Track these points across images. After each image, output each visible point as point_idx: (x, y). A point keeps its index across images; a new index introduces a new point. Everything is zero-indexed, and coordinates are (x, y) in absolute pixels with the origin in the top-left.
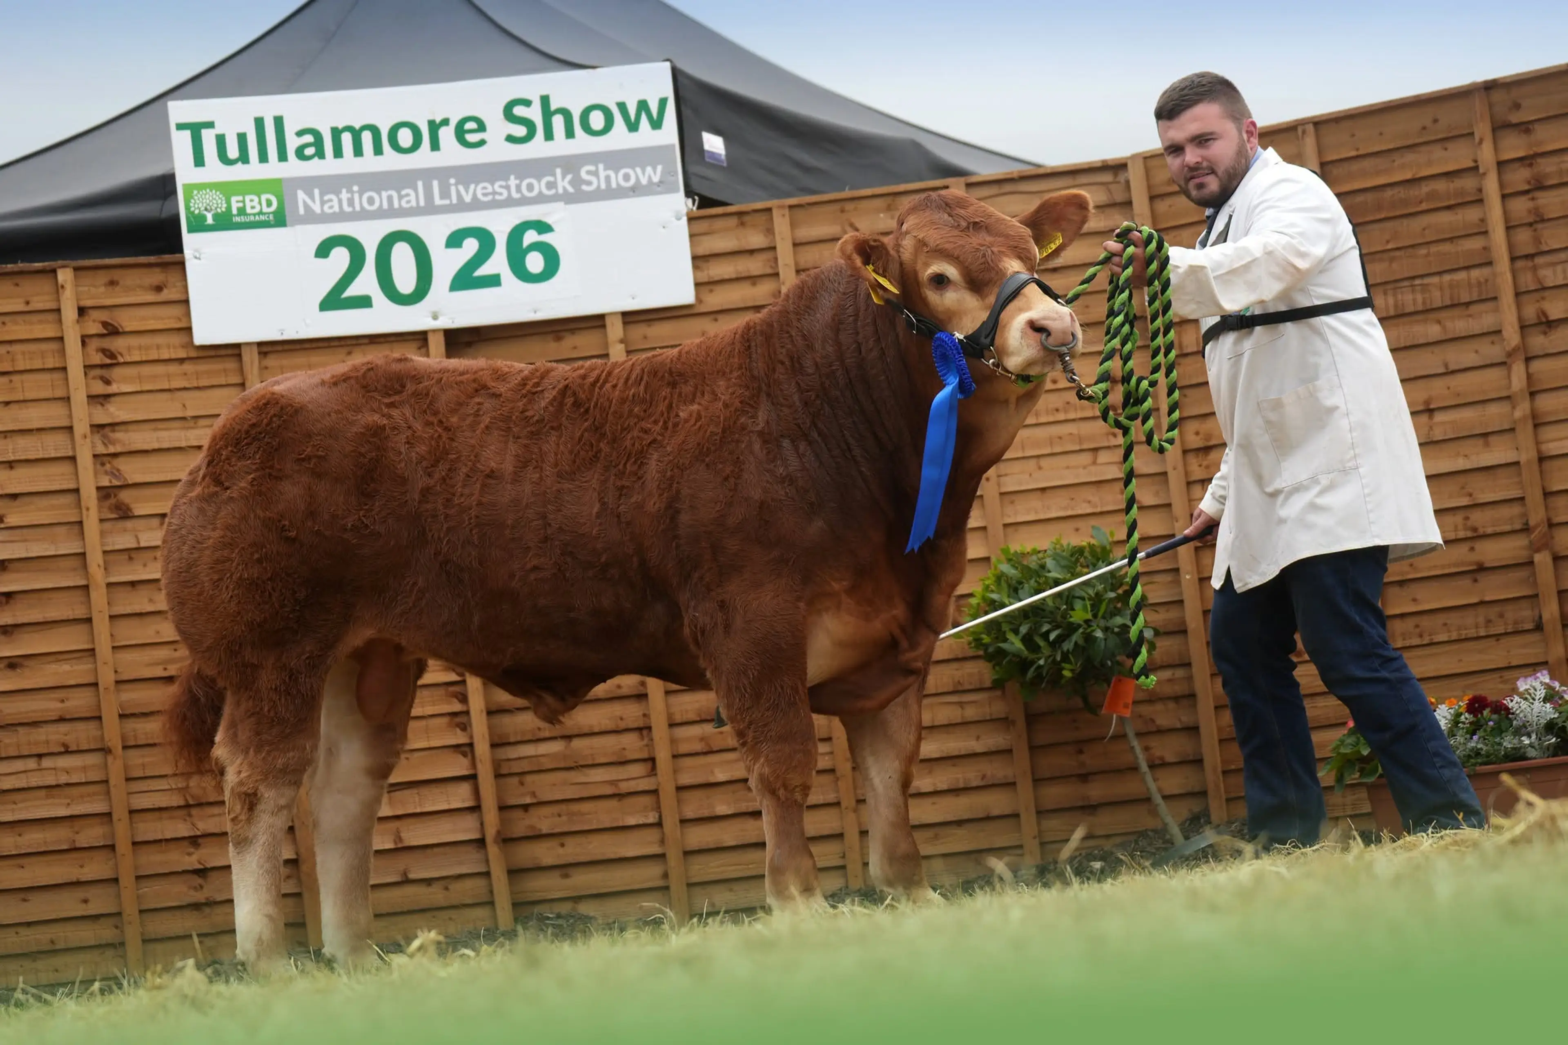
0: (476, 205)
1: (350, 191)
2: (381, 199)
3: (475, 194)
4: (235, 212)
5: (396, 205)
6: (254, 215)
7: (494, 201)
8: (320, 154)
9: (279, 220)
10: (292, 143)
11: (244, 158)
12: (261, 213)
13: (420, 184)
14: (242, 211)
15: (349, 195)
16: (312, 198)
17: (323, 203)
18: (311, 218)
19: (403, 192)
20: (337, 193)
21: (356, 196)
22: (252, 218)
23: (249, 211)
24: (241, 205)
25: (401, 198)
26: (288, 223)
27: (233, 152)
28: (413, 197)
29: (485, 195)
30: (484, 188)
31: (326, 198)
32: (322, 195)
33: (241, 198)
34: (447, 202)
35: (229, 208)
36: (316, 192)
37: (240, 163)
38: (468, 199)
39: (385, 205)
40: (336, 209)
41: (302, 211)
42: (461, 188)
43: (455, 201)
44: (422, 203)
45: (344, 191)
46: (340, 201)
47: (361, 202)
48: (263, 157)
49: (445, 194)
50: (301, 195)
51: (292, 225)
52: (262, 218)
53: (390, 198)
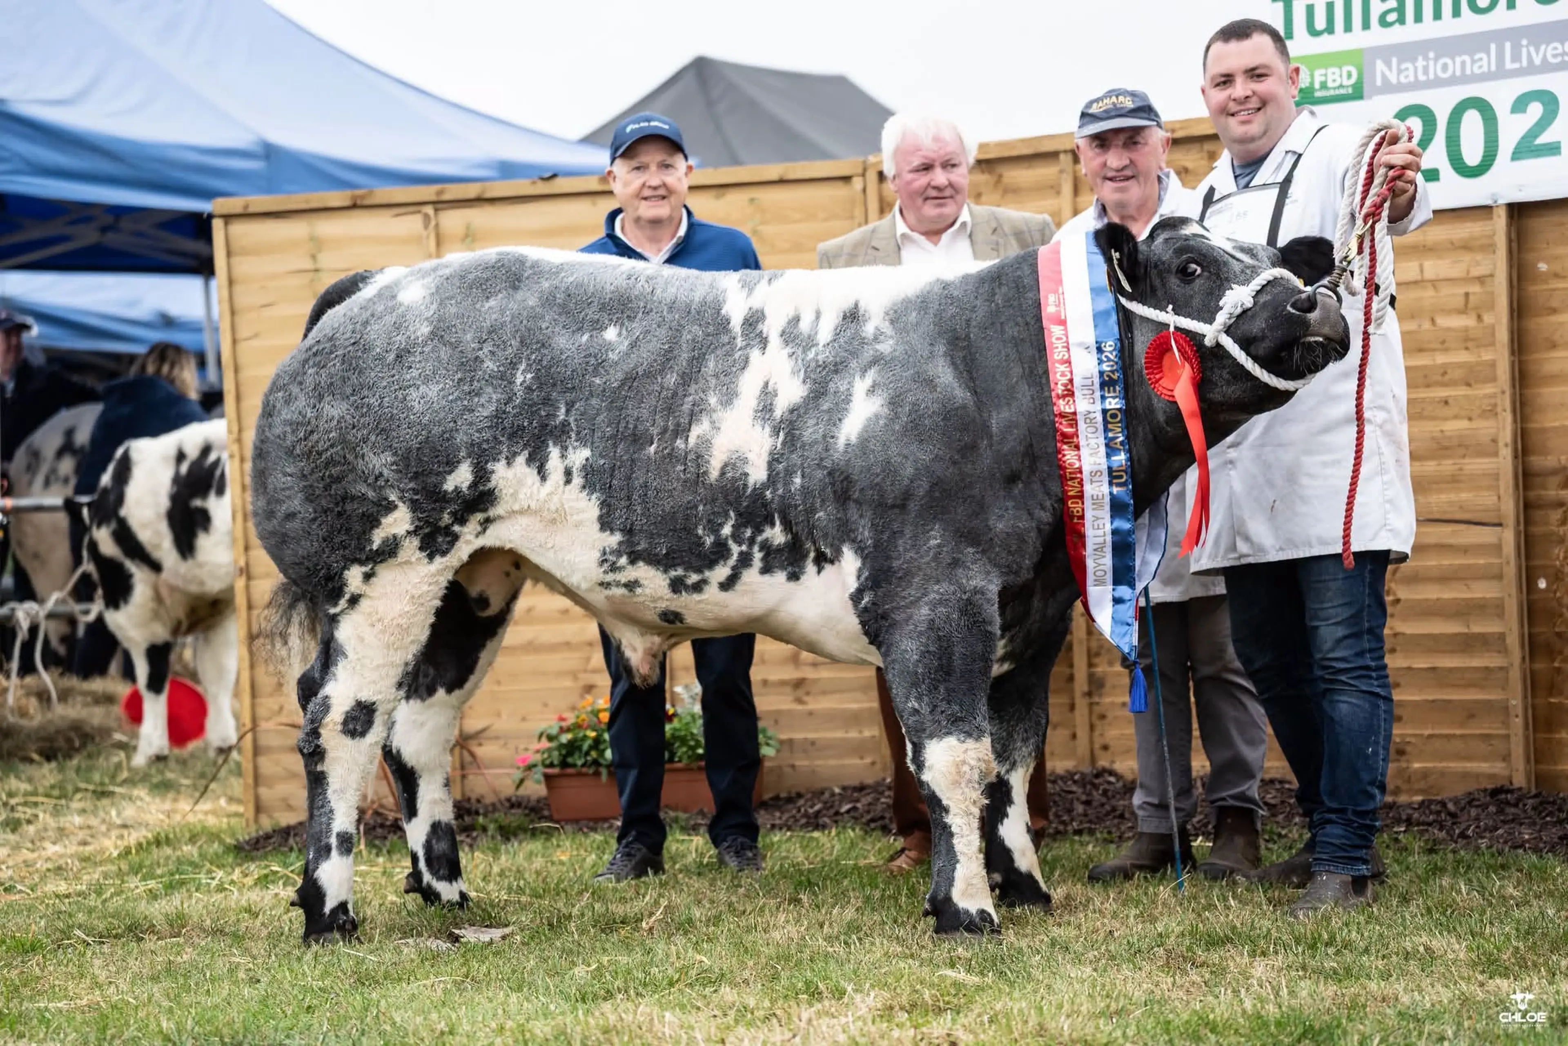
0: (1546, 67)
1: (1426, 58)
2: (1455, 65)
3: (1545, 56)
4: (1317, 86)
5: (1468, 72)
6: (1335, 88)
7: (1563, 62)
8: (1401, 20)
9: (1357, 94)
10: (1377, 9)
11: (1330, 29)
12: (1341, 86)
13: (1493, 47)
14: (1324, 86)
15: (1425, 63)
16: (1390, 68)
17: (1400, 71)
18: (1389, 88)
19: (1477, 57)
20: (1414, 60)
21: (1431, 63)
22: (1332, 93)
23: (1330, 84)
24: (1323, 79)
25: (1473, 62)
26: (1365, 94)
27: (1320, 23)
28: (1485, 62)
29: (1555, 56)
30: (1556, 48)
31: (1403, 66)
32: (1399, 64)
33: (1323, 71)
34: (1516, 66)
35: (1312, 83)
36: (1394, 61)
37: (1326, 35)
38: (1537, 61)
39: (1458, 73)
40: (1412, 79)
41: (1379, 82)
42: (1532, 49)
43: (1525, 63)
44: (1493, 68)
45: (1420, 58)
46: (1416, 69)
47: (1435, 70)
48: (1348, 28)
49: (1516, 58)
50: (1380, 66)
51: (1370, 97)
52: (1342, 91)
53: (1463, 63)
